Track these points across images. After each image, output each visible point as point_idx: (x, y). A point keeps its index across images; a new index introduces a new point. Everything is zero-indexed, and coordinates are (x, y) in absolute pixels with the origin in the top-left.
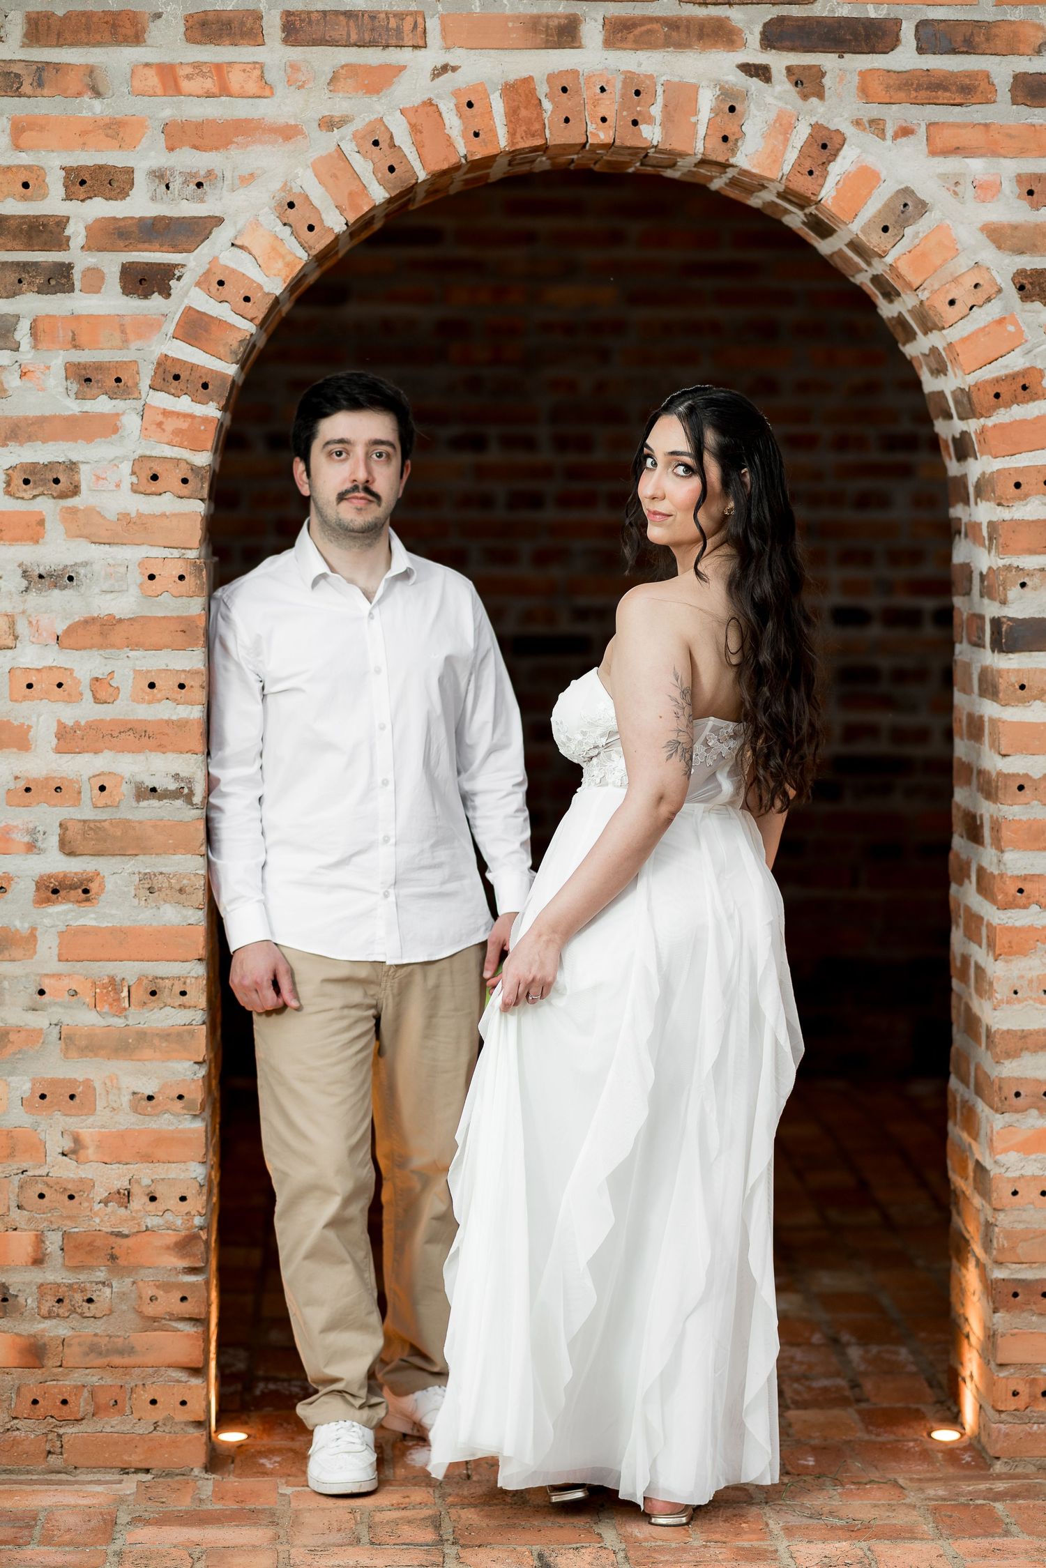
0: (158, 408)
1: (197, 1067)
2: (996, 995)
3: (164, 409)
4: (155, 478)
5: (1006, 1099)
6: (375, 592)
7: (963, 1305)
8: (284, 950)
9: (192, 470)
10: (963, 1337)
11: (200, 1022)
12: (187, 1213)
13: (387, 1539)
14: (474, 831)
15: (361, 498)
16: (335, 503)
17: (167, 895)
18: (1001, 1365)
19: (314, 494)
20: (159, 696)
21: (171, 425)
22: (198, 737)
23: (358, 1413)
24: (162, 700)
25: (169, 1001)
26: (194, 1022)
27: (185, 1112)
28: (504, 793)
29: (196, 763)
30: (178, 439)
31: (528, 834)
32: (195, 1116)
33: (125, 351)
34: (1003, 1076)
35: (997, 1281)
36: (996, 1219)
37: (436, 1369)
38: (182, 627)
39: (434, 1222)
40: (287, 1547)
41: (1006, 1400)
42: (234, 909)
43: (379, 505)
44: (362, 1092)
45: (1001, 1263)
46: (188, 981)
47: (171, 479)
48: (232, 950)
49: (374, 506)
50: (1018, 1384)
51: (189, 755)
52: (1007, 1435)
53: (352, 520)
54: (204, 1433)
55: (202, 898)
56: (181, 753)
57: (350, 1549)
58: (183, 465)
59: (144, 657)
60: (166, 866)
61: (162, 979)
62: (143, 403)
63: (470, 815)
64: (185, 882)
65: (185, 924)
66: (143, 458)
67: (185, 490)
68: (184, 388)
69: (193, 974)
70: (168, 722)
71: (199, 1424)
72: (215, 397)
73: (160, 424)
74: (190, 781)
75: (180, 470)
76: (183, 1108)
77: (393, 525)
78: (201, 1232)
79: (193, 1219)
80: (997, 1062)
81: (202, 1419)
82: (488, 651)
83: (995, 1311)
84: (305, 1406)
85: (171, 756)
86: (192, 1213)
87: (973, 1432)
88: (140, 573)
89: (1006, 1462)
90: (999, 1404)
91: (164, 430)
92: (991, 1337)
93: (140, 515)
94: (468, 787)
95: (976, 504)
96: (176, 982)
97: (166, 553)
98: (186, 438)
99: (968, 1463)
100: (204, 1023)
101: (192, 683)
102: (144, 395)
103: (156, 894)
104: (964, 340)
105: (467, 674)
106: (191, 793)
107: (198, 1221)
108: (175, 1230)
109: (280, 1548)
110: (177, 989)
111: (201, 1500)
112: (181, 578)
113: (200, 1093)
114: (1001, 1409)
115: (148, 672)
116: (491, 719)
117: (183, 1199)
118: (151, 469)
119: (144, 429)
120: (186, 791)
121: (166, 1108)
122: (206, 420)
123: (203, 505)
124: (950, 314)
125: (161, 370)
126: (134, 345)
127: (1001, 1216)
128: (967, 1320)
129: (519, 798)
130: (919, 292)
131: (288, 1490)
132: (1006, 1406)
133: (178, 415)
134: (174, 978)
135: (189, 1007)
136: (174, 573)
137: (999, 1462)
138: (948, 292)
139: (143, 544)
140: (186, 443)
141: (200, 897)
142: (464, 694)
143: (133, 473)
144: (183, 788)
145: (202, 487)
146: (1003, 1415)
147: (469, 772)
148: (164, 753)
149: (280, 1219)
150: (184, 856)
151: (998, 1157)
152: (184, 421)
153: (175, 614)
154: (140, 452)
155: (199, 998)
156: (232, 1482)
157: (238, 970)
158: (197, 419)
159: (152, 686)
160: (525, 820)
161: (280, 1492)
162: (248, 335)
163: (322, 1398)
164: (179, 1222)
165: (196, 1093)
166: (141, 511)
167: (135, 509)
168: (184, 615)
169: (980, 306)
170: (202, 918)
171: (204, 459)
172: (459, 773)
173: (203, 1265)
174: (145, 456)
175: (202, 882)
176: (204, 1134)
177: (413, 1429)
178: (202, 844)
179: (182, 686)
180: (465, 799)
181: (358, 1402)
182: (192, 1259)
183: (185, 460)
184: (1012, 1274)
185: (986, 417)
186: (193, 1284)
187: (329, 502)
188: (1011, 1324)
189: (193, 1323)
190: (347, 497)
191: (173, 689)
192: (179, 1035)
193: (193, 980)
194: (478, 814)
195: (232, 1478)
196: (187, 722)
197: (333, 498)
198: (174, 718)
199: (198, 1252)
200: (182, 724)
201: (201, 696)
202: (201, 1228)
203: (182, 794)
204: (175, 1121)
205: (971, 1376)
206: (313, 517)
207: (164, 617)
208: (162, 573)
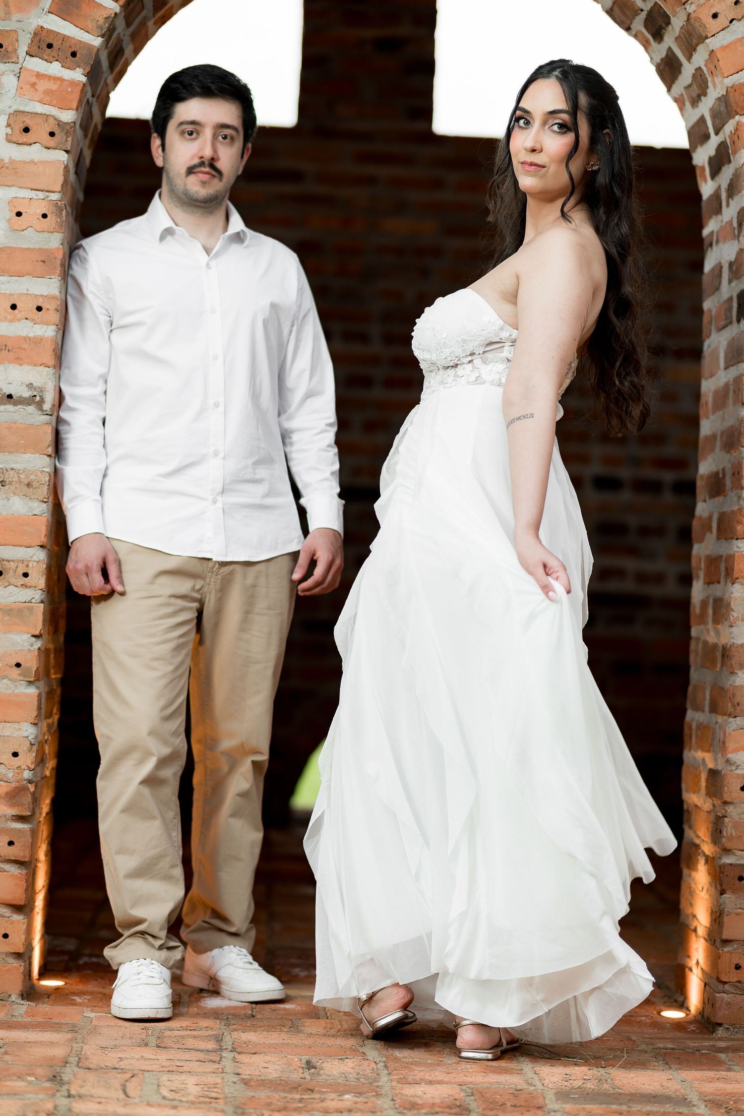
0: (32, 71)
1: (34, 639)
2: (733, 613)
3: (38, 72)
4: (26, 130)
5: (738, 704)
6: (213, 249)
7: (691, 905)
8: (114, 543)
9: (59, 125)
10: (691, 932)
11: (39, 600)
12: (17, 768)
13: (173, 1045)
14: (291, 464)
15: (207, 173)
16: (184, 175)
17: (16, 488)
18: (726, 942)
19: (166, 166)
20: (19, 316)
21: (42, 86)
22: (51, 352)
23: (157, 953)
24: (22, 319)
25: (13, 580)
26: (33, 600)
27: (22, 678)
28: (319, 430)
29: (48, 375)
30: (48, 98)
31: (337, 466)
32: (30, 682)
33: (7, 22)
34: (737, 684)
35: (724, 865)
36: (726, 811)
37: (233, 930)
38: (43, 258)
39: (238, 798)
40: (81, 1045)
41: (729, 972)
42: (75, 506)
43: (221, 180)
44: (180, 672)
45: (729, 850)
46: (31, 564)
47: (40, 131)
48: (71, 540)
49: (216, 181)
50: (740, 958)
51: (42, 368)
52: (729, 1004)
53: (196, 192)
54: (23, 964)
55: (46, 492)
56: (36, 365)
57: (138, 1048)
58: (51, 120)
59: (9, 282)
60: (17, 463)
61: (8, 561)
62: (20, 66)
63: (288, 450)
64: (32, 477)
65: (30, 514)
66: (17, 112)
67: (52, 142)
68: (56, 55)
69: (35, 558)
70: (26, 339)
71: (18, 955)
72: (82, 64)
73: (33, 85)
74: (41, 390)
75: (49, 125)
76: (20, 675)
77: (231, 199)
78: (30, 785)
79: (22, 773)
80: (732, 673)
81: (21, 951)
82: (309, 311)
83: (722, 892)
84: (112, 949)
85: (26, 368)
86: (23, 768)
87: (697, 1008)
88: (10, 210)
89: (728, 1028)
90: (723, 975)
91: (36, 90)
92: (718, 917)
93: (12, 161)
94: (287, 425)
95: (728, 205)
96: (20, 565)
97: (33, 194)
98: (56, 98)
99: (693, 1031)
100: (42, 602)
101: (48, 306)
102: (21, 60)
103: (7, 487)
104: (724, 48)
105: (289, 323)
106: (42, 401)
107: (27, 774)
108: (7, 782)
109: (75, 1045)
110: (21, 571)
111: (13, 1016)
112: (44, 216)
113: (35, 662)
114: (724, 980)
115: (11, 295)
116: (308, 367)
117: (15, 754)
118: (23, 122)
119: (20, 88)
120: (38, 398)
121: (5, 674)
122: (73, 83)
123: (66, 155)
124: (713, 25)
125: (37, 39)
126: (15, 17)
127: (730, 809)
128: (695, 916)
129: (330, 436)
130: (687, 6)
131: (92, 1015)
132: (729, 978)
133: (49, 78)
134: (18, 561)
135: (30, 587)
136: (38, 211)
137: (721, 1028)
138: (712, 6)
139: (13, 186)
140: (55, 102)
141: (44, 491)
142: (286, 343)
143: (8, 125)
144: (35, 396)
145: (66, 140)
146: (726, 986)
147: (287, 414)
148: (21, 365)
149: (101, 779)
150: (33, 455)
151: (730, 756)
152: (54, 83)
153: (37, 246)
154: (15, 107)
155: (39, 579)
156: (45, 1008)
157: (73, 557)
158: (65, 83)
159: (14, 307)
160: (335, 454)
161: (85, 1015)
162: (113, 13)
163: (127, 940)
164: (10, 775)
165: (32, 663)
166: (13, 157)
167: (8, 156)
168: (45, 247)
169: (739, 20)
170: (46, 511)
171: (69, 116)
172: (279, 415)
173: (30, 814)
174: (19, 111)
175: (47, 479)
176: (36, 699)
177: (209, 985)
178: (49, 446)
179: (39, 309)
180: (285, 437)
181: (158, 943)
182: (20, 808)
183: (53, 116)
184: (738, 860)
185: (741, 115)
186: (19, 830)
187: (179, 174)
188: (736, 905)
189: (18, 866)
190: (195, 171)
191: (31, 311)
192: (20, 611)
193: (35, 564)
194: (295, 448)
195: (45, 1005)
196: (42, 339)
197: (183, 171)
198: (31, 335)
199: (26, 803)
200: (37, 341)
201: (55, 317)
202: (30, 782)
203: (35, 401)
204: (12, 686)
205: (698, 963)
206: (165, 187)
207: (28, 249)
208: (28, 211)
